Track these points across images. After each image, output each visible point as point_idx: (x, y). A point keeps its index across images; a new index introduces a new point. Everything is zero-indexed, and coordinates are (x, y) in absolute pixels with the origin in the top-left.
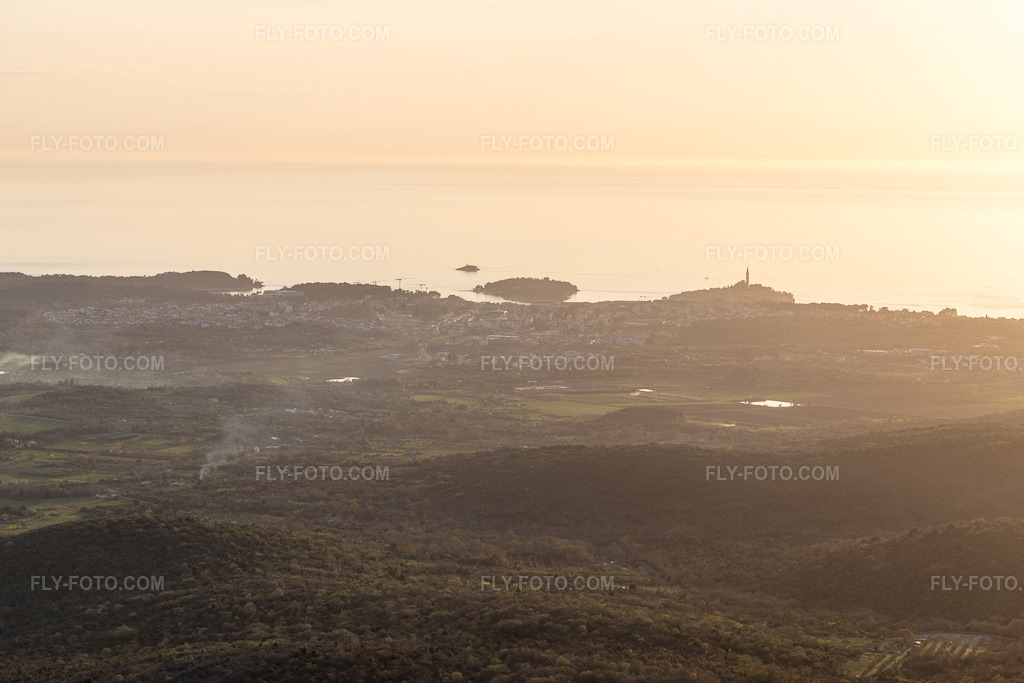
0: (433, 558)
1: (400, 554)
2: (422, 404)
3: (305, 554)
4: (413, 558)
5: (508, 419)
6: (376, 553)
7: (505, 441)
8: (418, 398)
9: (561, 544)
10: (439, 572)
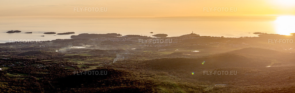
0: (147, 75)
1: (142, 74)
2: (145, 52)
3: (128, 74)
4: (144, 74)
5: (157, 55)
6: (138, 74)
7: (157, 58)
8: (144, 51)
9: (164, 73)
10: (147, 77)
